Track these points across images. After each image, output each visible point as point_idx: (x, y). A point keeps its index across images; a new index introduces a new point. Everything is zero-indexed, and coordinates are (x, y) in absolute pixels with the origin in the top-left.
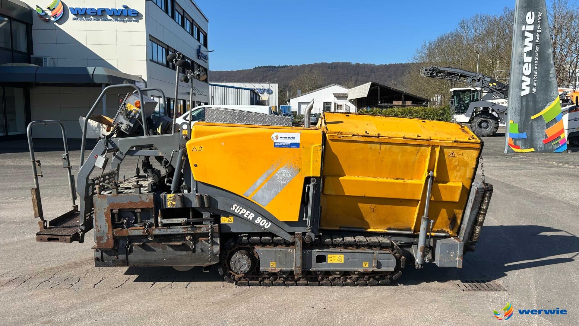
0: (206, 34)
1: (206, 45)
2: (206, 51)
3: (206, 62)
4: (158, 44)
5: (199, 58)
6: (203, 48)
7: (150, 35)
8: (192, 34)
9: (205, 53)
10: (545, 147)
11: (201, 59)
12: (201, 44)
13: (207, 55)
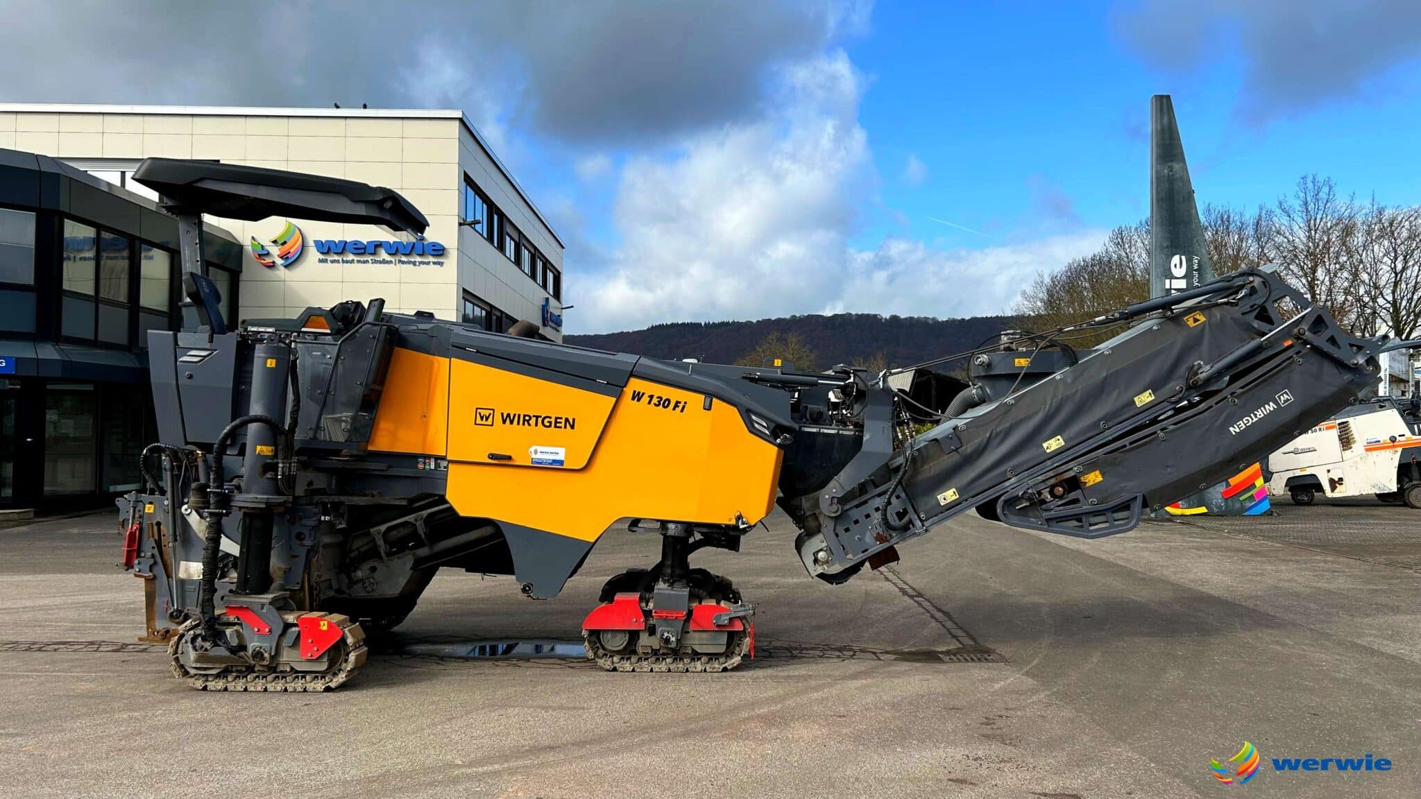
0: (559, 273)
1: (557, 294)
2: (557, 308)
3: (558, 331)
4: (474, 304)
5: (544, 325)
6: (553, 301)
7: (464, 290)
8: (533, 276)
9: (556, 312)
10: (1226, 504)
11: (551, 326)
12: (549, 293)
13: (559, 316)
